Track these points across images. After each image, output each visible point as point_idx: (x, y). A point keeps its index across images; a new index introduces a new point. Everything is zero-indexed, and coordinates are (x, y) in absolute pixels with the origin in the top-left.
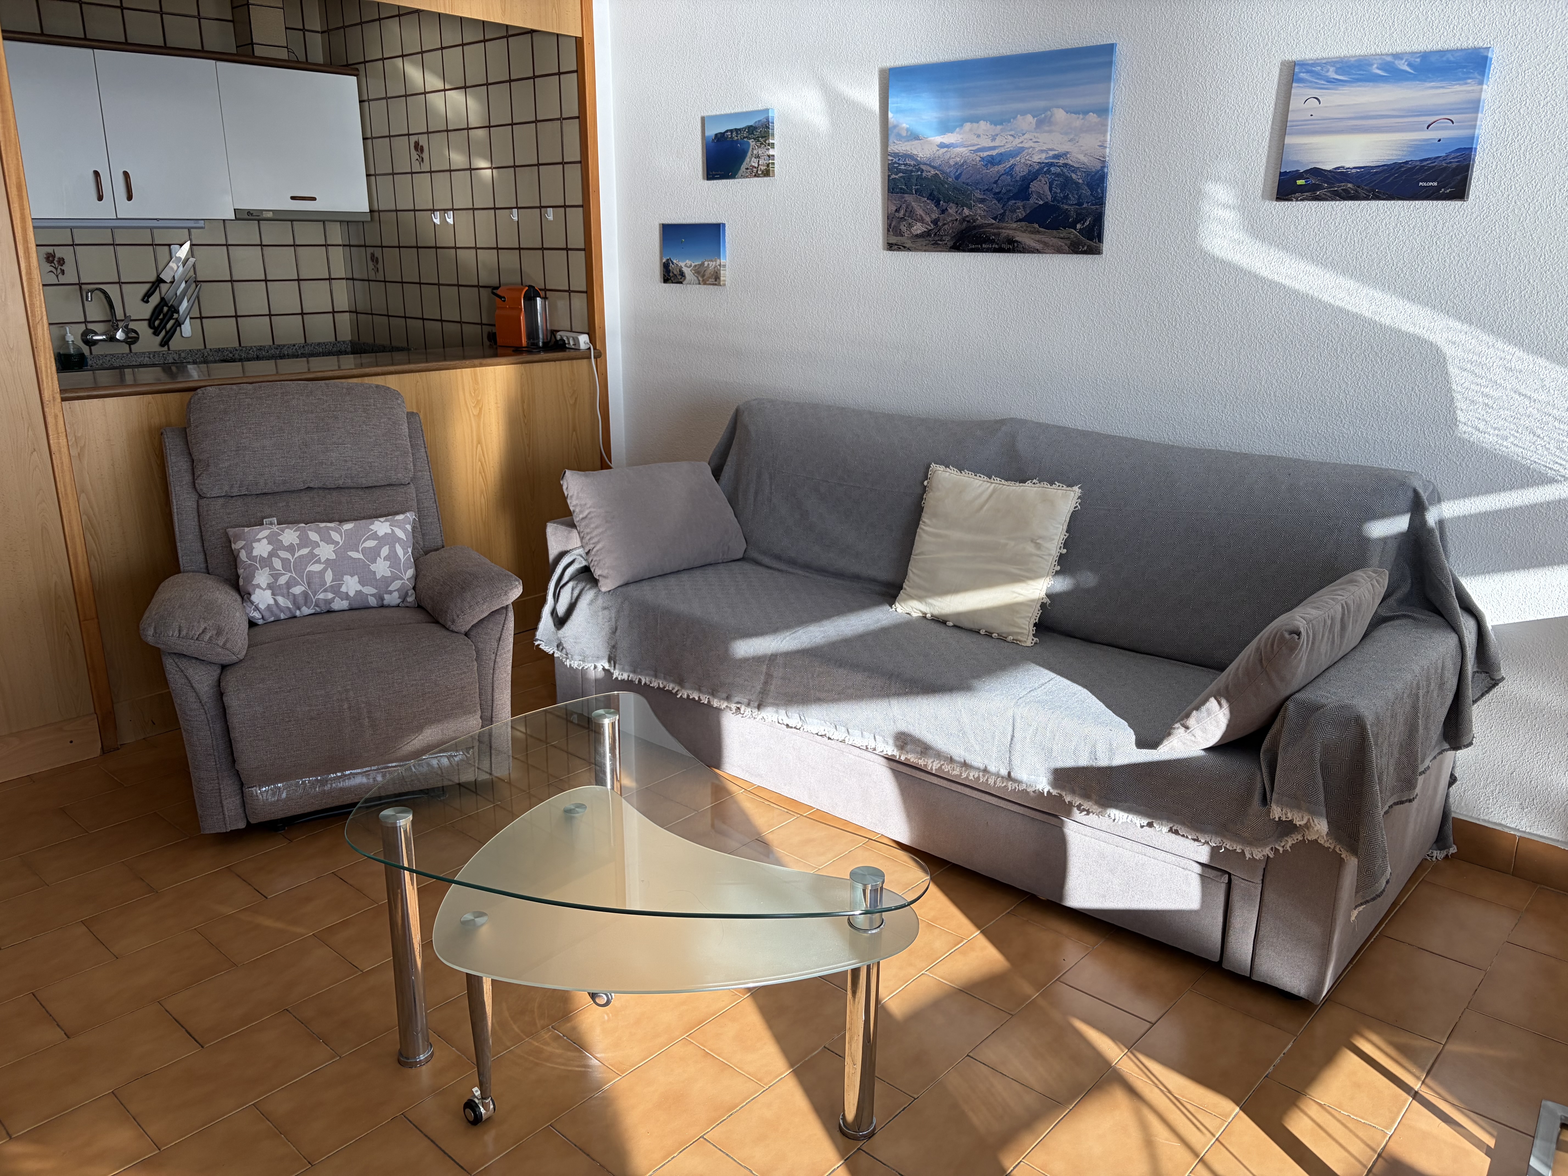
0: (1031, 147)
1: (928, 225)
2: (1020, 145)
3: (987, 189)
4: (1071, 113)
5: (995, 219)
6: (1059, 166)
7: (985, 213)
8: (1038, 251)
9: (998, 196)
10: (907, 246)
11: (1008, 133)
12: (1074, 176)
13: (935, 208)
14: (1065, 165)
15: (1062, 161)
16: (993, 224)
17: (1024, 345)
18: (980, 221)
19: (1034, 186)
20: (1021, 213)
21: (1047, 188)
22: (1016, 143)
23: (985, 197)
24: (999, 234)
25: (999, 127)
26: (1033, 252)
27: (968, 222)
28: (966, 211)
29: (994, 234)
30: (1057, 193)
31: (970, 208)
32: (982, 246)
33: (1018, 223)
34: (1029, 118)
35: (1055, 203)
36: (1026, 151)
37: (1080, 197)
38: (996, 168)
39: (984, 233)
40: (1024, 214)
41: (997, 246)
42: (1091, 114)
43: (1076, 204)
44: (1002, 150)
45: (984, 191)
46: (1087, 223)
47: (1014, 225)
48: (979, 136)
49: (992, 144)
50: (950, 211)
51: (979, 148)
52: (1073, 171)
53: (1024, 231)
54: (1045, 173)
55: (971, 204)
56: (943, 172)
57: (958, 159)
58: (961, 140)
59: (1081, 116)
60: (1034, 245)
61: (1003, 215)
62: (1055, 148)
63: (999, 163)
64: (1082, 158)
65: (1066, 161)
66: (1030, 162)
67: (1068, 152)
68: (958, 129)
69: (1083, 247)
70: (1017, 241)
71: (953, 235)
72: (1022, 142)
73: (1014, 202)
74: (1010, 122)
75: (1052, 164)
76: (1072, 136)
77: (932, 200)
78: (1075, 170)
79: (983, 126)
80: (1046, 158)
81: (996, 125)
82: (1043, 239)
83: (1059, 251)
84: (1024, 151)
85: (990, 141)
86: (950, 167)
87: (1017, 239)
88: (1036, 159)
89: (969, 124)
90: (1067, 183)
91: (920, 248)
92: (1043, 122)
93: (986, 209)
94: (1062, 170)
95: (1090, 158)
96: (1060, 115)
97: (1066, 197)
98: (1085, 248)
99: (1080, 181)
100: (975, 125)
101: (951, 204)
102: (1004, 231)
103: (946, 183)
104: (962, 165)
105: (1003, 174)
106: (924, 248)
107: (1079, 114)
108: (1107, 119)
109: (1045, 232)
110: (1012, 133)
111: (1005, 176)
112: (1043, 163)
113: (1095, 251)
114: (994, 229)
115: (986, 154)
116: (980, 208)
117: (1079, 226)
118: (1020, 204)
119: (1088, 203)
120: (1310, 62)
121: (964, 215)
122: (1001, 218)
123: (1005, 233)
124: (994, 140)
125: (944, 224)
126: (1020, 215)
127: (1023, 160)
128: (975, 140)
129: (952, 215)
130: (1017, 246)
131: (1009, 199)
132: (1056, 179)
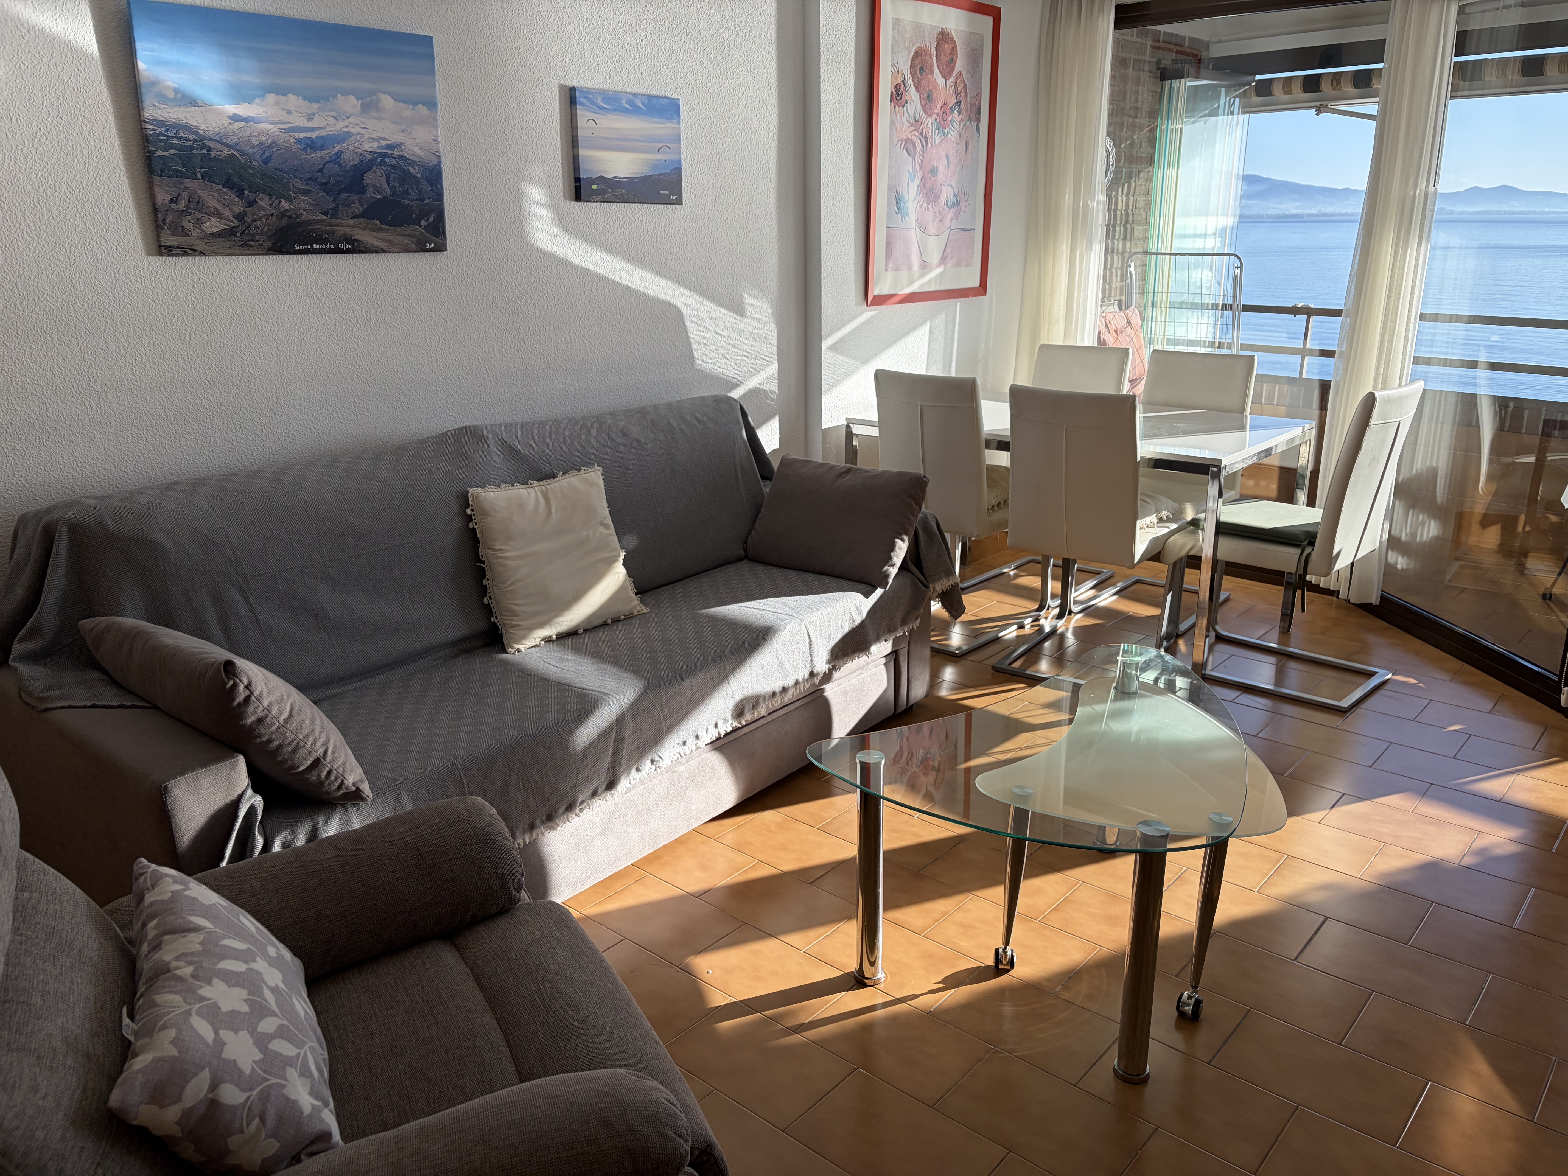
0: (359, 134)
1: (230, 220)
2: (345, 130)
3: (310, 179)
4: (399, 101)
5: (325, 214)
6: (394, 158)
7: (311, 208)
8: (383, 251)
9: (325, 187)
10: (199, 248)
11: (327, 114)
12: (411, 170)
13: (237, 199)
14: (401, 157)
15: (396, 153)
16: (323, 220)
17: (378, 355)
18: (305, 216)
19: (369, 178)
20: (357, 208)
21: (383, 180)
22: (340, 125)
23: (308, 188)
24: (333, 232)
25: (315, 105)
26: (376, 252)
27: (289, 217)
28: (285, 205)
29: (327, 232)
30: (396, 187)
31: (289, 200)
32: (312, 246)
33: (356, 220)
34: (352, 99)
35: (395, 198)
36: (354, 137)
37: (420, 192)
38: (319, 154)
39: (314, 231)
40: (361, 209)
41: (332, 246)
42: (421, 105)
43: (417, 200)
44: (323, 133)
45: (306, 180)
46: (431, 220)
47: (352, 222)
48: (289, 112)
49: (309, 124)
50: (260, 203)
51: (291, 128)
52: (410, 164)
53: (364, 229)
54: (380, 164)
55: (290, 196)
56: (243, 154)
57: (264, 139)
58: (264, 115)
59: (411, 107)
60: (378, 243)
61: (336, 209)
62: (387, 138)
63: (322, 148)
64: (416, 150)
65: (401, 153)
66: (360, 151)
67: (402, 144)
68: (257, 100)
69: (430, 245)
70: (357, 240)
71: (270, 233)
72: (347, 126)
73: (347, 195)
74: (328, 100)
75: (386, 155)
76: (404, 127)
77: (231, 189)
78: (412, 163)
79: (293, 100)
80: (378, 148)
81: (311, 101)
82: (387, 237)
83: (407, 250)
84: (351, 136)
85: (305, 120)
86: (252, 147)
87: (356, 237)
88: (368, 146)
89: (272, 95)
90: (405, 176)
91: (222, 252)
92: (369, 107)
93: (312, 202)
94: (398, 162)
95: (426, 152)
96: (387, 101)
97: (406, 192)
98: (433, 245)
99: (419, 175)
100: (282, 98)
101: (261, 195)
102: (339, 228)
103: (251, 168)
104: (270, 146)
105: (328, 162)
106: (228, 251)
107: (408, 104)
108: (436, 113)
109: (388, 229)
110: (333, 114)
111: (331, 164)
112: (376, 153)
113: (441, 248)
114: (326, 226)
115: (302, 135)
116: (304, 201)
117: (423, 223)
118: (354, 197)
119: (429, 199)
120: (585, 90)
121: (282, 209)
122: (333, 213)
123: (341, 230)
124: (310, 118)
125: (255, 220)
126: (356, 210)
127: (351, 148)
128: (285, 117)
129: (264, 209)
130: (358, 246)
131: (340, 192)
132: (393, 171)
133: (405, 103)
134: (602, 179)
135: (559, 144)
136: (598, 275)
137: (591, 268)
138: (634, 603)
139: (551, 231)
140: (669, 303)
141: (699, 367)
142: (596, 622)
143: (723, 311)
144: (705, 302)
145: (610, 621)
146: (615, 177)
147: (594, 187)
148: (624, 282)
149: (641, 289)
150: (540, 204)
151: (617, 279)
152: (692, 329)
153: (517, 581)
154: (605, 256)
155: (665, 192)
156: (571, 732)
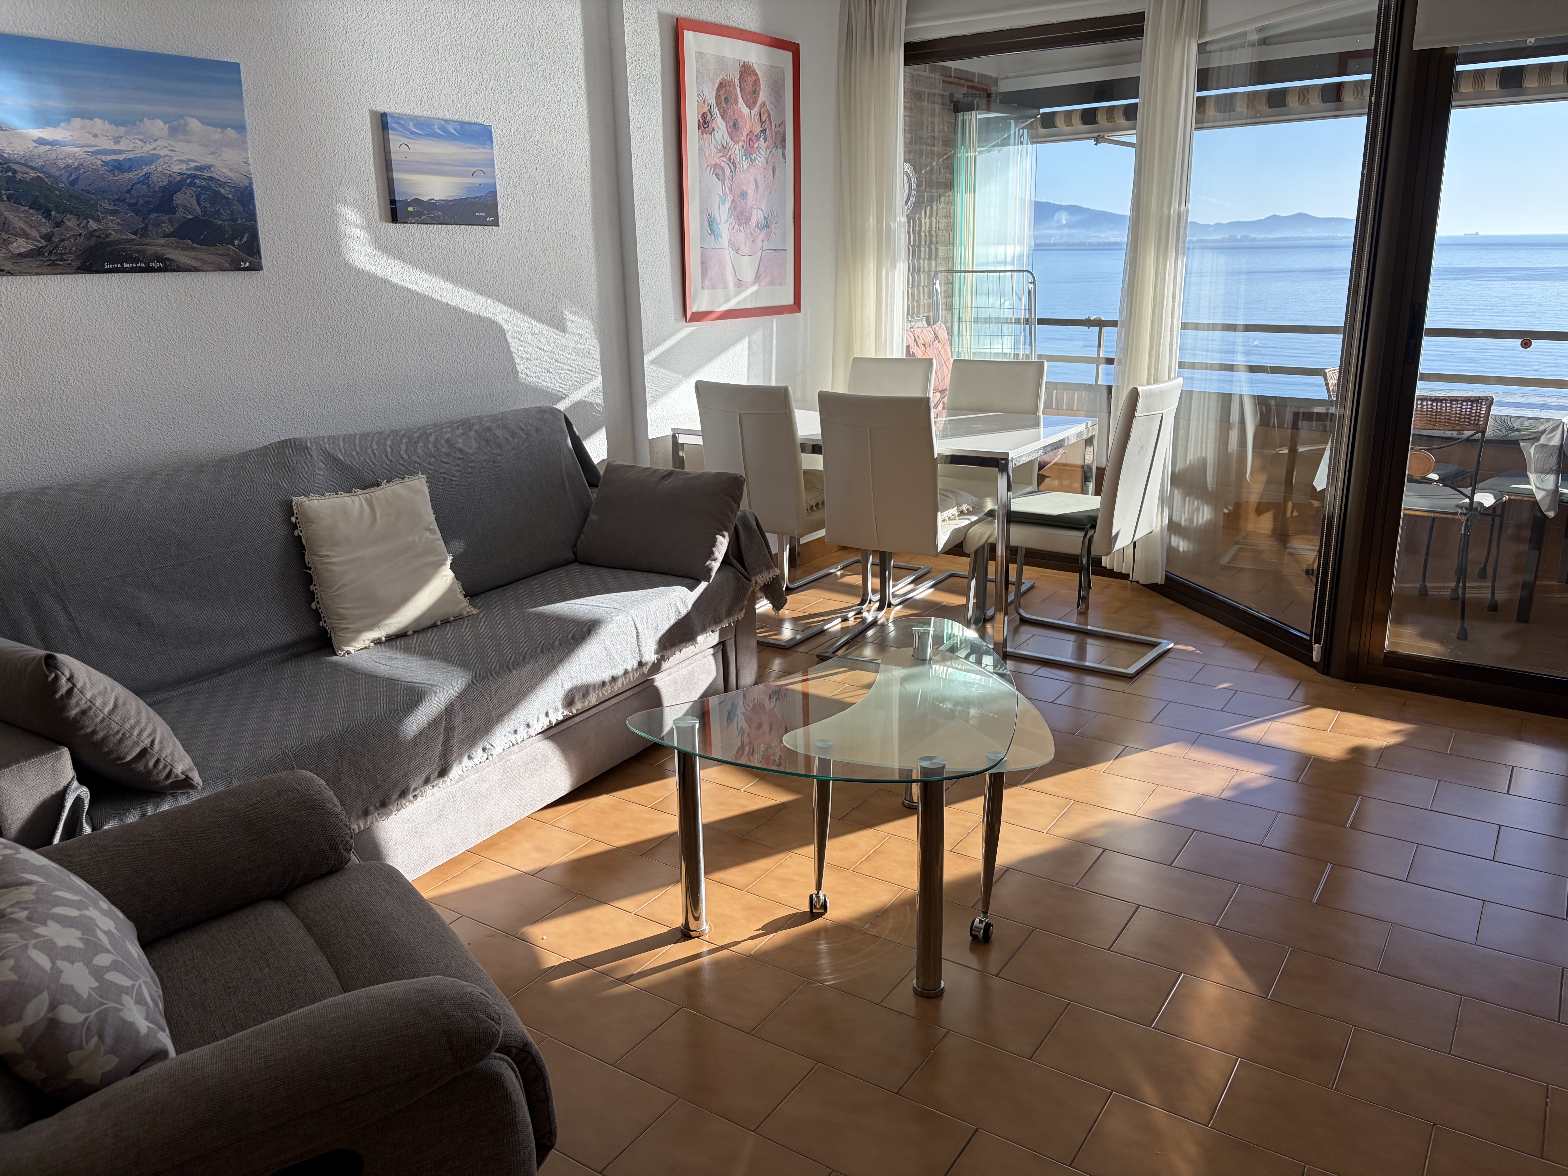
0: (168, 156)
1: (37, 241)
2: (153, 152)
3: (118, 200)
4: (207, 125)
5: (135, 233)
6: (204, 179)
7: (120, 228)
8: (196, 270)
9: (133, 207)
10: (6, 268)
11: (136, 137)
12: (222, 191)
13: (44, 220)
14: (212, 178)
15: (206, 174)
16: (133, 240)
17: (195, 372)
18: (114, 236)
19: (179, 198)
20: (168, 228)
21: (194, 201)
22: (148, 148)
23: (116, 208)
24: (144, 251)
25: (122, 129)
26: (189, 271)
27: (98, 237)
28: (93, 225)
29: (137, 251)
30: (207, 208)
31: (97, 220)
32: (122, 265)
33: (166, 239)
34: (159, 123)
35: (207, 218)
36: (162, 159)
37: (232, 212)
38: (126, 176)
39: (124, 250)
40: (172, 229)
41: (143, 265)
42: (229, 129)
43: (229, 220)
44: (131, 155)
45: (115, 201)
46: (245, 239)
47: (162, 241)
48: (95, 136)
49: (116, 147)
50: (68, 223)
51: (98, 150)
52: (220, 185)
53: (176, 248)
54: (190, 185)
55: (98, 216)
56: (49, 176)
57: (70, 161)
58: (70, 138)
59: (219, 130)
60: (191, 262)
61: (145, 229)
62: (196, 160)
63: (130, 170)
64: (227, 172)
65: (210, 175)
66: (169, 172)
67: (211, 165)
68: (63, 124)
69: (245, 264)
70: (168, 259)
71: (79, 253)
72: (155, 149)
73: (156, 215)
74: (135, 124)
75: (195, 177)
76: (213, 149)
77: (38, 210)
78: (223, 184)
79: (99, 124)
80: (188, 169)
81: (117, 125)
82: (200, 256)
83: (221, 269)
84: (159, 158)
85: (112, 143)
86: (59, 169)
87: (168, 256)
88: (176, 168)
89: (78, 120)
90: (215, 198)
91: (29, 271)
92: (177, 130)
93: (121, 222)
94: (208, 183)
95: (236, 174)
96: (194, 124)
97: (218, 212)
98: (247, 264)
99: (230, 196)
100: (88, 122)
101: (69, 216)
102: (149, 247)
103: (57, 190)
104: (77, 169)
105: (136, 183)
106: (36, 271)
107: (217, 127)
108: (245, 136)
109: (200, 249)
110: (141, 137)
111: (140, 185)
112: (185, 174)
113: (256, 267)
114: (135, 245)
115: (109, 158)
116: (112, 221)
117: (236, 242)
118: (164, 217)
119: (242, 219)
120: (397, 115)
121: (90, 229)
122: (144, 233)
123: (151, 250)
124: (117, 142)
125: (63, 240)
126: (167, 230)
127: (159, 169)
128: (91, 140)
129: (72, 229)
130: (170, 265)
131: (150, 212)
132: (203, 192)
133: (213, 126)
134: (418, 202)
135: (372, 168)
136: (418, 293)
137: (411, 287)
138: (464, 605)
139: (369, 251)
140: (490, 320)
141: (523, 381)
142: (426, 623)
143: (545, 327)
144: (526, 319)
145: (439, 623)
146: (431, 200)
147: (410, 209)
148: (444, 300)
149: (461, 307)
150: (355, 225)
151: (436, 297)
152: (514, 344)
153: (344, 585)
154: (424, 275)
155: (482, 214)
156: (400, 721)
